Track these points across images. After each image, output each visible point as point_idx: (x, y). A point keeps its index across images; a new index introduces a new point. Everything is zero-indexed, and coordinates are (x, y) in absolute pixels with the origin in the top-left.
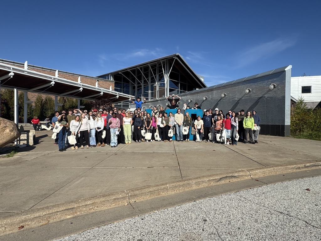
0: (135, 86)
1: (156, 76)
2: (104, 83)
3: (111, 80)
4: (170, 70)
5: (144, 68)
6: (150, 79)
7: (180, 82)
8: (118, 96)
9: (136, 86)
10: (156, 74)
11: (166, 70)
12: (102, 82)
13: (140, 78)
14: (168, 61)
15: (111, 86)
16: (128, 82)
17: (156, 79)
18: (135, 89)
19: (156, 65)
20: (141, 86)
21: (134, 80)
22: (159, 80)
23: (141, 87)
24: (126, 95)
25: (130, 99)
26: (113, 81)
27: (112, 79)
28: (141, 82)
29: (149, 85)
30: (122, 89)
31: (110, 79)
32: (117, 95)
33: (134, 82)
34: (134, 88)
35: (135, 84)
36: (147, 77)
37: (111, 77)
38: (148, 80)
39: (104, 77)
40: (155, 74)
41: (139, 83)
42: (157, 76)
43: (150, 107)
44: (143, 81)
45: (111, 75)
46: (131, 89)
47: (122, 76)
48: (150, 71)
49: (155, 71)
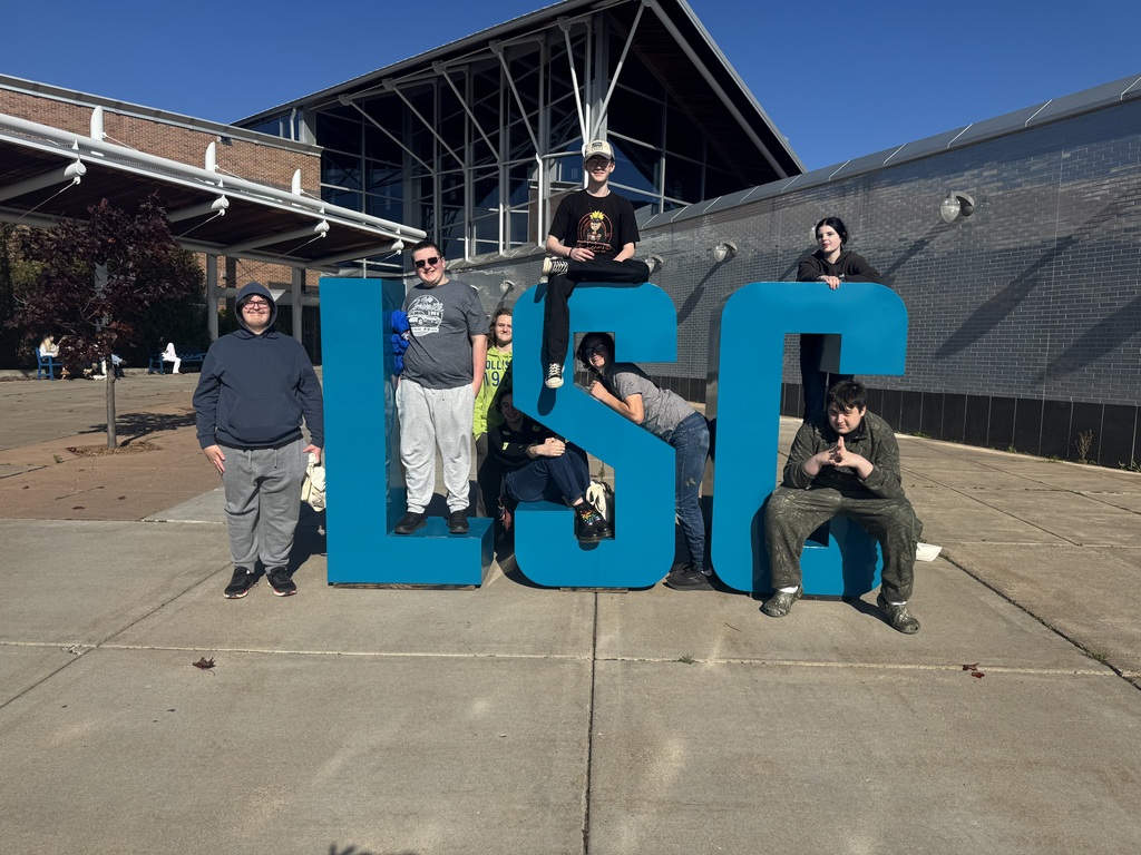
0: (431, 179)
1: (534, 121)
2: (263, 155)
3: (303, 139)
4: (611, 77)
5: (476, 77)
6: (504, 134)
7: (664, 151)
8: (323, 227)
9: (436, 174)
10: (537, 107)
11: (593, 77)
12: (249, 148)
13: (454, 132)
14: (599, 24)
15: (298, 172)
16: (397, 155)
17: (536, 133)
18: (432, 192)
19: (538, 53)
20: (460, 179)
21: (424, 146)
22: (554, 143)
23: (463, 182)
24: (380, 225)
25: (399, 245)
26: (309, 148)
27: (306, 136)
28: (461, 154)
29: (501, 168)
30: (364, 192)
31: (297, 138)
32: (317, 221)
33: (427, 156)
34: (427, 186)
35: (431, 165)
36: (490, 123)
37: (303, 126)
38: (495, 140)
39: (265, 123)
40: (531, 107)
41: (448, 163)
42: (543, 115)
43: (504, 287)
44: (468, 149)
45: (301, 113)
46: (410, 195)
47: (364, 124)
48: (507, 90)
49: (528, 88)
